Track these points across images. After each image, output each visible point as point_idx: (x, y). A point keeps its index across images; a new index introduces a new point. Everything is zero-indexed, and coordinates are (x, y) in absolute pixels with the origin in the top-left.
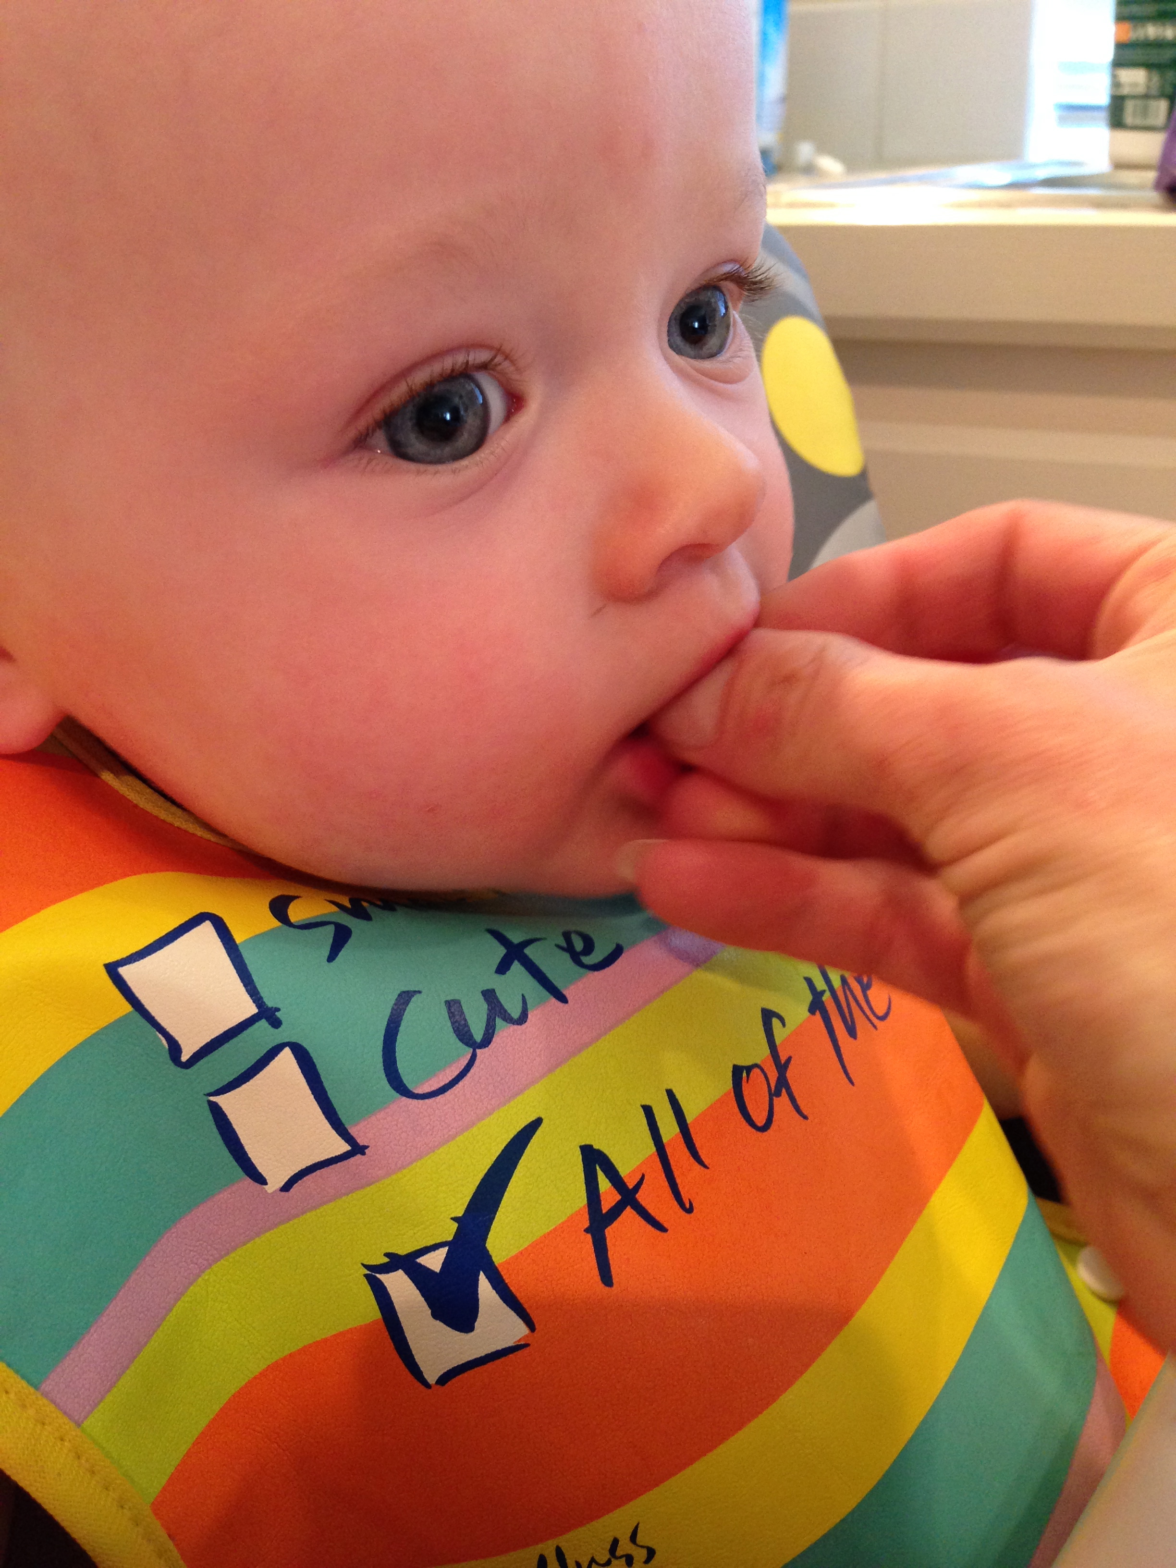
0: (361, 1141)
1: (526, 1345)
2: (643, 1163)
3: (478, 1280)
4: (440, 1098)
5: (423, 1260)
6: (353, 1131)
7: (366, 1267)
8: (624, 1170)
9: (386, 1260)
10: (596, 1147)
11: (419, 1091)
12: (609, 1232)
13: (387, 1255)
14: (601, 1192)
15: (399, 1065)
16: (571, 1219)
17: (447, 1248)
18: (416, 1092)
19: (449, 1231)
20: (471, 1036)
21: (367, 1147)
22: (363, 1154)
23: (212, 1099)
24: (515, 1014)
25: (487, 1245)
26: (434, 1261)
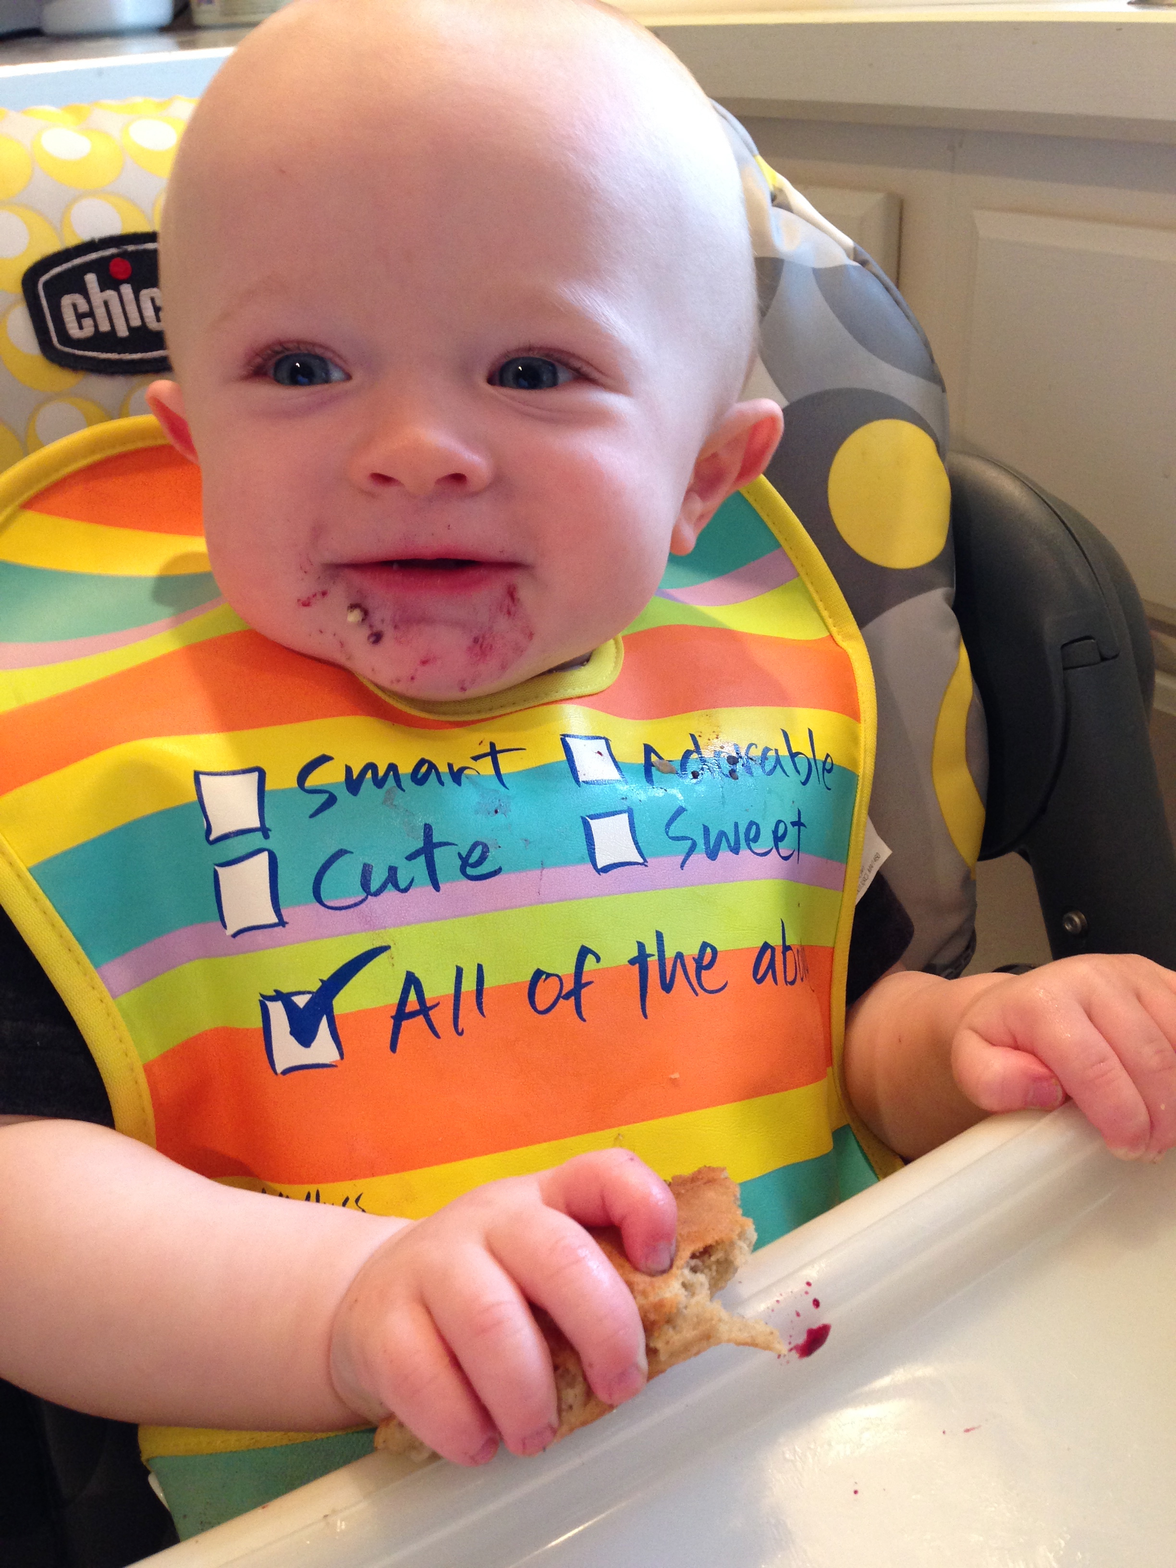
0: (286, 919)
1: (336, 1066)
2: (443, 996)
3: (321, 1019)
4: (338, 912)
5: (296, 999)
6: (284, 912)
7: (262, 996)
8: (428, 995)
9: (274, 994)
10: (416, 975)
11: (329, 904)
12: (404, 1023)
13: (276, 991)
14: (409, 1000)
15: (322, 886)
16: (386, 1007)
17: (311, 995)
18: (326, 903)
19: (315, 986)
20: (369, 888)
21: (287, 923)
22: (284, 926)
23: (217, 868)
24: (403, 885)
25: (333, 1002)
26: (301, 1001)
